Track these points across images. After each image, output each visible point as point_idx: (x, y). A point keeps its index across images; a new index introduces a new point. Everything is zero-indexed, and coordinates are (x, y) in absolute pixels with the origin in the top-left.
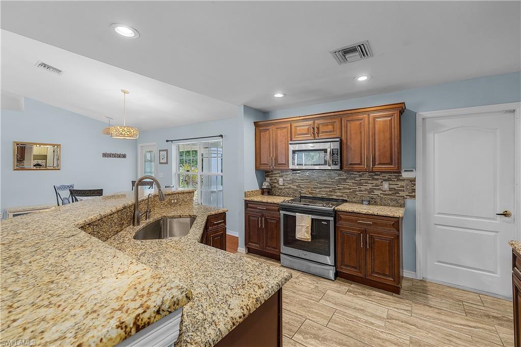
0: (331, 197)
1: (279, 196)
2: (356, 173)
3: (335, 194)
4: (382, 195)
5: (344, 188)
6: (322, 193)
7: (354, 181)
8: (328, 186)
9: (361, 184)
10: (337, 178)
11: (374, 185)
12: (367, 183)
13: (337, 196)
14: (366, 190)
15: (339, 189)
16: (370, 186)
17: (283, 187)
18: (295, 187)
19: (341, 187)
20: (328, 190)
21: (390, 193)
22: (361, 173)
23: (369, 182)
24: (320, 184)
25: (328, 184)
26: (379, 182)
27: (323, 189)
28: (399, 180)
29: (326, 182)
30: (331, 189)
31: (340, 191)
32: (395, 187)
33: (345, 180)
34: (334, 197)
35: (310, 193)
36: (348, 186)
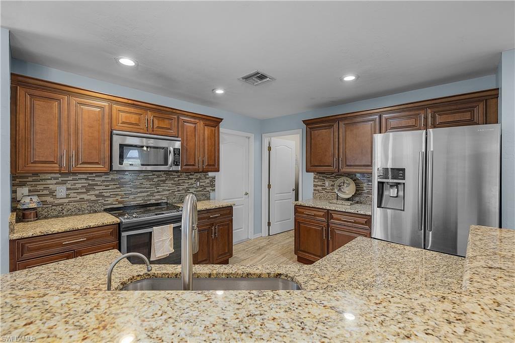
0: (148, 203)
1: (57, 217)
2: (175, 174)
3: (154, 198)
4: (195, 192)
5: (164, 190)
6: (138, 199)
7: (173, 182)
8: (145, 190)
9: (179, 184)
10: (156, 180)
11: (190, 184)
12: (184, 182)
13: (156, 200)
14: (183, 189)
15: (158, 192)
16: (186, 185)
17: (67, 200)
18: (94, 198)
19: (160, 189)
20: (145, 194)
21: (201, 189)
22: (179, 174)
23: (186, 181)
24: (135, 188)
25: (144, 188)
26: (193, 181)
27: (139, 195)
28: (206, 178)
29: (143, 186)
30: (148, 193)
31: (160, 194)
32: (203, 184)
33: (164, 181)
34: (153, 202)
35: (120, 202)
36: (167, 188)
